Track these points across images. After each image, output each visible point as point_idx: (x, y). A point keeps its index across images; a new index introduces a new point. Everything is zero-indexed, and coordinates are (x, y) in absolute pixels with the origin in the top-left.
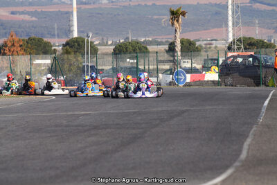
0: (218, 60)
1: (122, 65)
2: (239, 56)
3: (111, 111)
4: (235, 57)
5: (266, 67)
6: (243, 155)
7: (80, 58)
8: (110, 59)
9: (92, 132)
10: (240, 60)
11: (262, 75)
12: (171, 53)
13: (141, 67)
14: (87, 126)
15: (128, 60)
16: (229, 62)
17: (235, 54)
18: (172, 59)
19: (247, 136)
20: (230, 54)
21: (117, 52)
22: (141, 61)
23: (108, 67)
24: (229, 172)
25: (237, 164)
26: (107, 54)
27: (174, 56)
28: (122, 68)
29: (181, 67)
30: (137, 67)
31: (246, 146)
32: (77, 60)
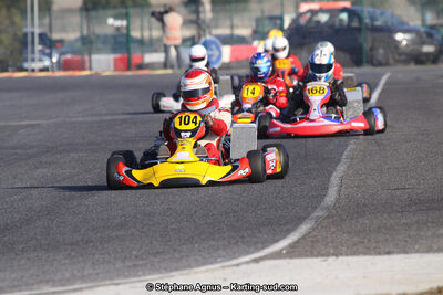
0: (281, 19)
1: (99, 30)
2: (322, 10)
3: (80, 119)
4: (314, 12)
5: (375, 29)
6: (331, 197)
7: (17, 19)
8: (76, 19)
9: (43, 159)
10: (324, 18)
11: (367, 46)
12: (193, 7)
13: (136, 34)
14: (32, 147)
15: (111, 21)
16: (303, 21)
17: (315, 6)
18: (193, 17)
19: (339, 161)
20: (304, 7)
21: (89, 5)
22: (136, 23)
23: (72, 36)
24: (304, 229)
25: (319, 213)
26: (69, 11)
27: (197, 12)
28: (98, 37)
29: (210, 33)
30: (128, 35)
31: (335, 179)
32: (13, 23)
